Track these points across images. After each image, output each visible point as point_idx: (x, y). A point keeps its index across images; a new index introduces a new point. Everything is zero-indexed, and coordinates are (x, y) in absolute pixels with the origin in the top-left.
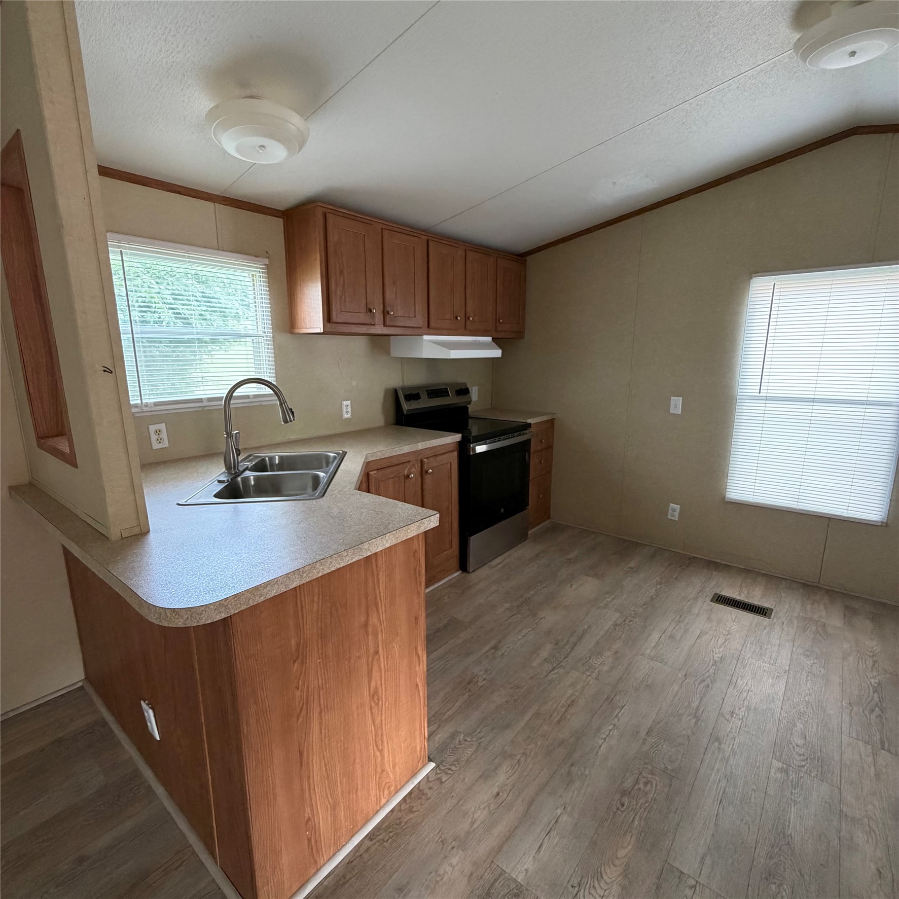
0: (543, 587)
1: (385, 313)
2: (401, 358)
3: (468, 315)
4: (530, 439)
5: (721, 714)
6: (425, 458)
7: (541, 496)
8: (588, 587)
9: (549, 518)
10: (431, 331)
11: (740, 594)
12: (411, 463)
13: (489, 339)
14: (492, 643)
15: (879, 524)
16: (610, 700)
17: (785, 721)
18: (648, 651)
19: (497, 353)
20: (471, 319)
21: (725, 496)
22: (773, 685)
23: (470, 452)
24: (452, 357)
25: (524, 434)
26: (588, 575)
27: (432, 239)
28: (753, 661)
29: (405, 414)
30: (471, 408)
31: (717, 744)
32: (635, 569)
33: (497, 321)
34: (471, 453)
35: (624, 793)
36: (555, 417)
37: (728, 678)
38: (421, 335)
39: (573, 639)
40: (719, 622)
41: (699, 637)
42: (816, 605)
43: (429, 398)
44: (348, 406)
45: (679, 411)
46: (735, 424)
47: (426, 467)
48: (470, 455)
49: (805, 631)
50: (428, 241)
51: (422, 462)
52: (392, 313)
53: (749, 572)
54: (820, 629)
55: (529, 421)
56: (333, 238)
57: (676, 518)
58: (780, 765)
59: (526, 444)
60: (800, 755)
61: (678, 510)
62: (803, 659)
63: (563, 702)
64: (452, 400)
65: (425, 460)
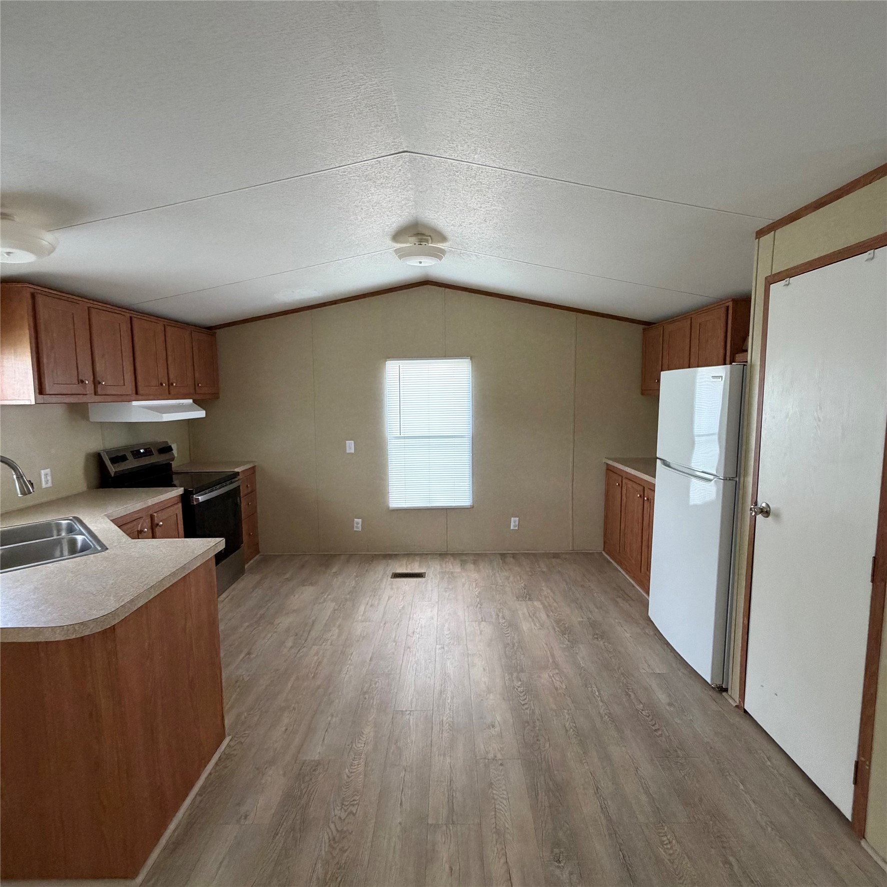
0: (272, 603)
1: (96, 383)
2: (101, 422)
3: (171, 381)
4: (239, 486)
5: (408, 635)
6: (155, 513)
7: (251, 534)
8: (307, 593)
9: (257, 551)
10: (140, 397)
11: (406, 570)
12: (143, 519)
13: (191, 401)
14: (246, 651)
15: (469, 507)
16: (343, 653)
17: (440, 626)
18: (360, 618)
19: (201, 414)
20: (174, 384)
21: (389, 507)
22: (431, 611)
23: (193, 503)
24: (165, 420)
25: (234, 482)
26: (304, 586)
27: (135, 316)
28: (420, 603)
29: (113, 475)
30: (174, 464)
31: (408, 650)
32: (338, 573)
33: (196, 385)
34: (195, 503)
35: (365, 693)
36: (256, 464)
37: (408, 616)
38: (130, 401)
39: (307, 628)
40: (398, 588)
41: (388, 600)
42: (447, 563)
43: (135, 458)
44: (47, 474)
45: (353, 451)
46: (389, 456)
47: (156, 521)
48: (194, 505)
49: (443, 579)
50: (131, 318)
51: (152, 517)
52: (104, 383)
53: (409, 555)
54: (450, 575)
55: (237, 470)
56: (43, 314)
57: (360, 529)
58: (440, 646)
59: (236, 491)
60: (449, 638)
61: (360, 523)
62: (444, 593)
63: (313, 665)
64: (156, 459)
65: (155, 514)
